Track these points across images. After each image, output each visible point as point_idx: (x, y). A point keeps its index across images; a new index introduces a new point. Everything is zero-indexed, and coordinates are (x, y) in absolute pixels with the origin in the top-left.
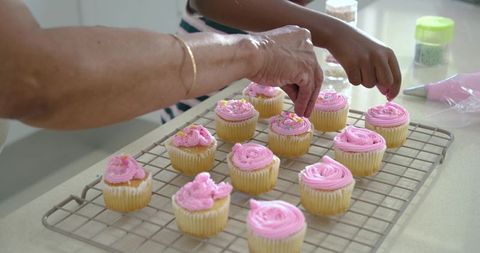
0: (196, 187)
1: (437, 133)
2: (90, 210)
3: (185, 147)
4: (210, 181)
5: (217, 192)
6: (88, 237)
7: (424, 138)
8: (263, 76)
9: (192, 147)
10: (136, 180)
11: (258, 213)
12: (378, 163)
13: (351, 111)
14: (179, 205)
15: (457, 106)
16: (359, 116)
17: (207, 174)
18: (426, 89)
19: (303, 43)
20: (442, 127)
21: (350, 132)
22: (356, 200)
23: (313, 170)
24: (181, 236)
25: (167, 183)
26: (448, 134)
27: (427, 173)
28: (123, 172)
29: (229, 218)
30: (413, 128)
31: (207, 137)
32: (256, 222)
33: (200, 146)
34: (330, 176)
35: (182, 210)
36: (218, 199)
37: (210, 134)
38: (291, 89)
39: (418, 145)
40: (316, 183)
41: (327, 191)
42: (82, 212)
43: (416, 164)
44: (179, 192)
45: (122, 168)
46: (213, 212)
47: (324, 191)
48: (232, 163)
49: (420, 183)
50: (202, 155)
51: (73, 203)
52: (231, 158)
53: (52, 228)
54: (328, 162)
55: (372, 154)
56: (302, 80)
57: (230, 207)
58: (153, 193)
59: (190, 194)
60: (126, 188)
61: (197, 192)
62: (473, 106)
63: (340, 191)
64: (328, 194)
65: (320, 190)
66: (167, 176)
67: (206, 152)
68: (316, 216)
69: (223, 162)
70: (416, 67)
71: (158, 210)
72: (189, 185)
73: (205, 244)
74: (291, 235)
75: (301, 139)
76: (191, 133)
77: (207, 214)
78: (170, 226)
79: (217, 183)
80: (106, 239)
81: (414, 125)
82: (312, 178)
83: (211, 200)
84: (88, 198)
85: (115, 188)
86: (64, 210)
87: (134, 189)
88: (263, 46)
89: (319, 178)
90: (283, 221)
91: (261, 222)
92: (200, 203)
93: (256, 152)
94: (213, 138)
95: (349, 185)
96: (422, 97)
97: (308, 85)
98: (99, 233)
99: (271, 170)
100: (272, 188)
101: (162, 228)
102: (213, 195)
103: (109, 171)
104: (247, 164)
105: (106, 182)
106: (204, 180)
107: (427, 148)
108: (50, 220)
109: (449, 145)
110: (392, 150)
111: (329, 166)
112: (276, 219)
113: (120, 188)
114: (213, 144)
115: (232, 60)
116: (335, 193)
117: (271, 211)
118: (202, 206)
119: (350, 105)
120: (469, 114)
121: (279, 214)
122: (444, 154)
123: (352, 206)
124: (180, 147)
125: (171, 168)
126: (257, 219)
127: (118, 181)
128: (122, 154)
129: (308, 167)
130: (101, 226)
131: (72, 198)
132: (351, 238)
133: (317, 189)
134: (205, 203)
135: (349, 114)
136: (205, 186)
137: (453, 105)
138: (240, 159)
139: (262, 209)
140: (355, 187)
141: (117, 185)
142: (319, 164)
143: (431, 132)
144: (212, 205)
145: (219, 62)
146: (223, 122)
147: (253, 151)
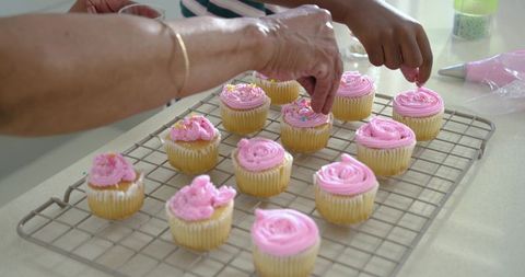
0: (193, 193)
1: (476, 123)
2: (72, 217)
3: (184, 142)
4: (210, 185)
5: (218, 199)
6: (69, 249)
7: (460, 128)
8: (273, 68)
9: (191, 142)
10: (125, 183)
11: (264, 225)
12: (407, 160)
13: (377, 95)
14: (174, 214)
15: (501, 90)
16: (386, 102)
17: (206, 177)
18: (465, 69)
19: (322, 28)
20: (481, 115)
21: (374, 125)
22: (380, 204)
23: (330, 171)
24: (177, 248)
25: (163, 184)
26: (489, 124)
27: (463, 172)
28: (109, 173)
29: (233, 227)
30: (448, 116)
31: (209, 130)
32: (262, 236)
33: (201, 141)
34: (350, 179)
35: (177, 220)
36: (219, 207)
37: (212, 126)
38: (307, 82)
39: (454, 138)
40: (334, 187)
41: (346, 196)
42: (63, 218)
43: (450, 161)
44: (173, 198)
45: (109, 169)
46: (212, 223)
47: (343, 196)
48: (238, 161)
49: (454, 183)
50: (203, 151)
51: (55, 206)
52: (236, 156)
53: (28, 237)
54: (348, 161)
55: (399, 151)
56: (320, 72)
57: (234, 213)
58: (147, 196)
59: (186, 201)
60: (113, 192)
61: (194, 198)
62: (518, 89)
63: (361, 196)
64: (347, 200)
65: (338, 195)
66: (164, 174)
67: (208, 148)
68: (332, 224)
69: (228, 157)
70: (454, 40)
71: (151, 216)
72: (186, 189)
73: (203, 258)
74: (302, 252)
75: (319, 131)
76: (190, 126)
77: (206, 224)
78: (164, 237)
79: (218, 187)
80: (90, 252)
81: (450, 113)
82: (329, 182)
83: (211, 208)
84: (71, 201)
85: (101, 192)
86: (43, 216)
87: (122, 193)
88: (272, 33)
89: (336, 182)
90: (293, 235)
91: (267, 236)
92: (197, 211)
93: (265, 149)
94: (216, 130)
95: (371, 189)
96: (460, 77)
97: (326, 77)
98: (82, 244)
99: (282, 170)
100: (284, 189)
101: (155, 239)
102: (213, 202)
103: (94, 171)
104: (254, 164)
105: (90, 185)
106: (203, 184)
107: (464, 140)
108: (26, 228)
109: (489, 137)
110: (424, 144)
111: (349, 167)
112: (285, 232)
113: (106, 192)
114: (216, 138)
115: (234, 51)
116: (354, 199)
117: (280, 222)
118: (200, 215)
119: (376, 89)
120: (513, 99)
121: (289, 227)
122: (483, 148)
123: (375, 211)
124: (178, 141)
125: (168, 165)
126: (263, 233)
127: (104, 184)
128: (110, 152)
129: (324, 168)
130: (85, 236)
131: (53, 201)
132: (372, 251)
133: (334, 195)
134: (202, 212)
135: (375, 99)
136: (203, 191)
137: (495, 88)
138: (245, 156)
139: (269, 220)
140: (379, 189)
141: (103, 188)
142: (337, 163)
143: (469, 121)
144: (211, 215)
145: (219, 54)
146: (230, 111)
147: (261, 147)
